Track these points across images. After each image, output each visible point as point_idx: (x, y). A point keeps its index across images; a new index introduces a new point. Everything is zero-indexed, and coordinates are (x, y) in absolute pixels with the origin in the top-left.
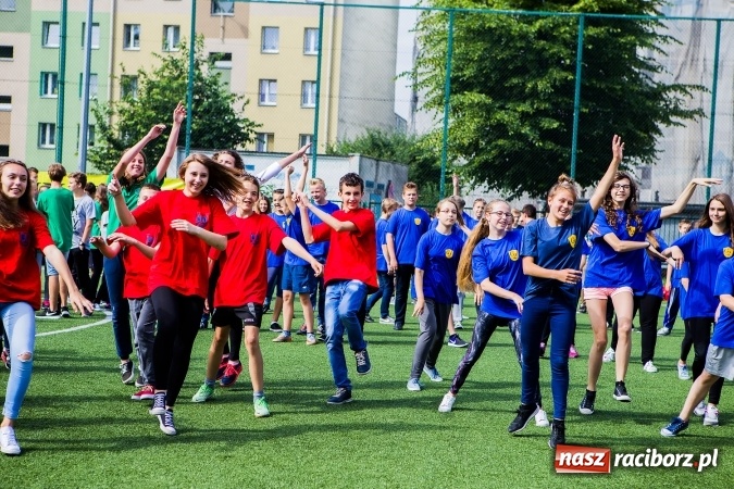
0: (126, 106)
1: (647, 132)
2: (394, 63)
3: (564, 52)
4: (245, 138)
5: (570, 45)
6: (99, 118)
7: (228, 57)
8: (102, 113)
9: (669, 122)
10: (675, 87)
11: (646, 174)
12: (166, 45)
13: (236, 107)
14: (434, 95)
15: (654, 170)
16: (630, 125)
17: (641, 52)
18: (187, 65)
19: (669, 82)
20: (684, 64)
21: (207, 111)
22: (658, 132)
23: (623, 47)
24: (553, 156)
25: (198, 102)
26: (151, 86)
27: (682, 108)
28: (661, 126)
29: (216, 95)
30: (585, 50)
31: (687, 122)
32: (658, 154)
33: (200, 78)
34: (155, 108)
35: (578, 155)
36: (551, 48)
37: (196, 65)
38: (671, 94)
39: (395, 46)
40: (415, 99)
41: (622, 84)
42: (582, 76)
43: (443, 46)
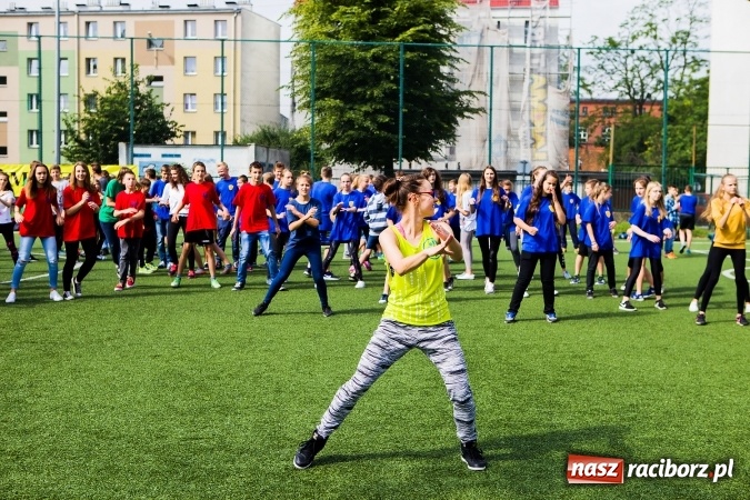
0: (88, 116)
1: (449, 124)
2: (278, 79)
3: (391, 70)
4: (174, 135)
5: (395, 64)
6: (68, 125)
7: (160, 79)
8: (70, 122)
9: (463, 116)
10: (466, 93)
11: (452, 151)
12: (115, 73)
13: (166, 112)
14: (304, 101)
15: (457, 149)
16: (438, 119)
17: (444, 70)
18: (129, 86)
19: (462, 89)
20: (473, 76)
21: (145, 117)
22: (456, 123)
23: (430, 66)
24: (387, 141)
25: (138, 111)
26: (104, 100)
27: (472, 106)
28: (458, 119)
29: (150, 105)
30: (405, 68)
31: (474, 116)
32: (457, 138)
33: (138, 94)
34: (106, 116)
35: (403, 139)
36: (381, 67)
37: (136, 85)
38: (465, 98)
39: (279, 68)
40: (294, 104)
41: (430, 91)
42: (404, 87)
43: (309, 67)
